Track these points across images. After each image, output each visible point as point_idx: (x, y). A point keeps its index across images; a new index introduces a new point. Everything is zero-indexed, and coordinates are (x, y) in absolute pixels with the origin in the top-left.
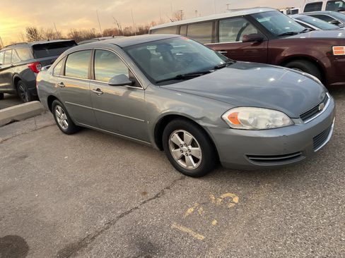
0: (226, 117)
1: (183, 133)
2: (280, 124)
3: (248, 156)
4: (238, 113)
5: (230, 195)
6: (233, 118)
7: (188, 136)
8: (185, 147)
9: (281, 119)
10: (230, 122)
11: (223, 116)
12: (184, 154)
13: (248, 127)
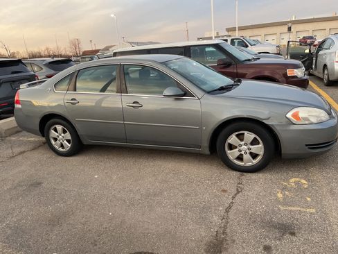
0: (289, 115)
1: (243, 134)
2: (324, 119)
3: (307, 145)
4: (298, 112)
5: (296, 180)
6: (296, 116)
7: (249, 136)
8: (244, 147)
9: (323, 115)
10: (294, 120)
11: (287, 116)
12: (243, 152)
13: (306, 122)
